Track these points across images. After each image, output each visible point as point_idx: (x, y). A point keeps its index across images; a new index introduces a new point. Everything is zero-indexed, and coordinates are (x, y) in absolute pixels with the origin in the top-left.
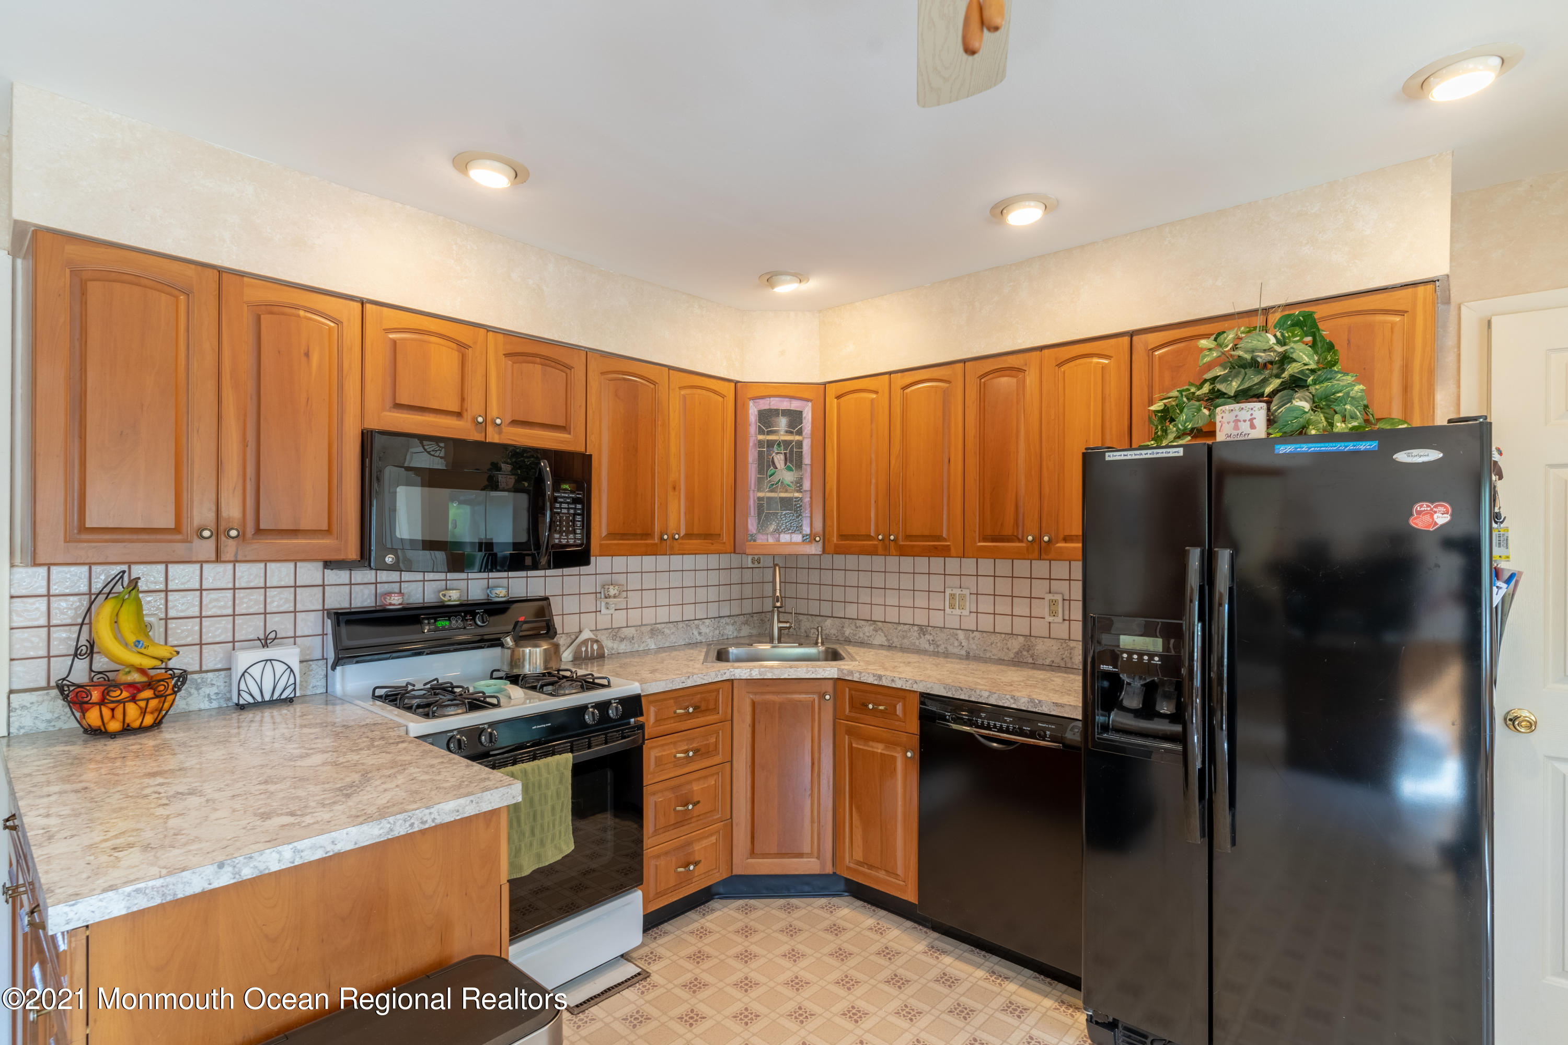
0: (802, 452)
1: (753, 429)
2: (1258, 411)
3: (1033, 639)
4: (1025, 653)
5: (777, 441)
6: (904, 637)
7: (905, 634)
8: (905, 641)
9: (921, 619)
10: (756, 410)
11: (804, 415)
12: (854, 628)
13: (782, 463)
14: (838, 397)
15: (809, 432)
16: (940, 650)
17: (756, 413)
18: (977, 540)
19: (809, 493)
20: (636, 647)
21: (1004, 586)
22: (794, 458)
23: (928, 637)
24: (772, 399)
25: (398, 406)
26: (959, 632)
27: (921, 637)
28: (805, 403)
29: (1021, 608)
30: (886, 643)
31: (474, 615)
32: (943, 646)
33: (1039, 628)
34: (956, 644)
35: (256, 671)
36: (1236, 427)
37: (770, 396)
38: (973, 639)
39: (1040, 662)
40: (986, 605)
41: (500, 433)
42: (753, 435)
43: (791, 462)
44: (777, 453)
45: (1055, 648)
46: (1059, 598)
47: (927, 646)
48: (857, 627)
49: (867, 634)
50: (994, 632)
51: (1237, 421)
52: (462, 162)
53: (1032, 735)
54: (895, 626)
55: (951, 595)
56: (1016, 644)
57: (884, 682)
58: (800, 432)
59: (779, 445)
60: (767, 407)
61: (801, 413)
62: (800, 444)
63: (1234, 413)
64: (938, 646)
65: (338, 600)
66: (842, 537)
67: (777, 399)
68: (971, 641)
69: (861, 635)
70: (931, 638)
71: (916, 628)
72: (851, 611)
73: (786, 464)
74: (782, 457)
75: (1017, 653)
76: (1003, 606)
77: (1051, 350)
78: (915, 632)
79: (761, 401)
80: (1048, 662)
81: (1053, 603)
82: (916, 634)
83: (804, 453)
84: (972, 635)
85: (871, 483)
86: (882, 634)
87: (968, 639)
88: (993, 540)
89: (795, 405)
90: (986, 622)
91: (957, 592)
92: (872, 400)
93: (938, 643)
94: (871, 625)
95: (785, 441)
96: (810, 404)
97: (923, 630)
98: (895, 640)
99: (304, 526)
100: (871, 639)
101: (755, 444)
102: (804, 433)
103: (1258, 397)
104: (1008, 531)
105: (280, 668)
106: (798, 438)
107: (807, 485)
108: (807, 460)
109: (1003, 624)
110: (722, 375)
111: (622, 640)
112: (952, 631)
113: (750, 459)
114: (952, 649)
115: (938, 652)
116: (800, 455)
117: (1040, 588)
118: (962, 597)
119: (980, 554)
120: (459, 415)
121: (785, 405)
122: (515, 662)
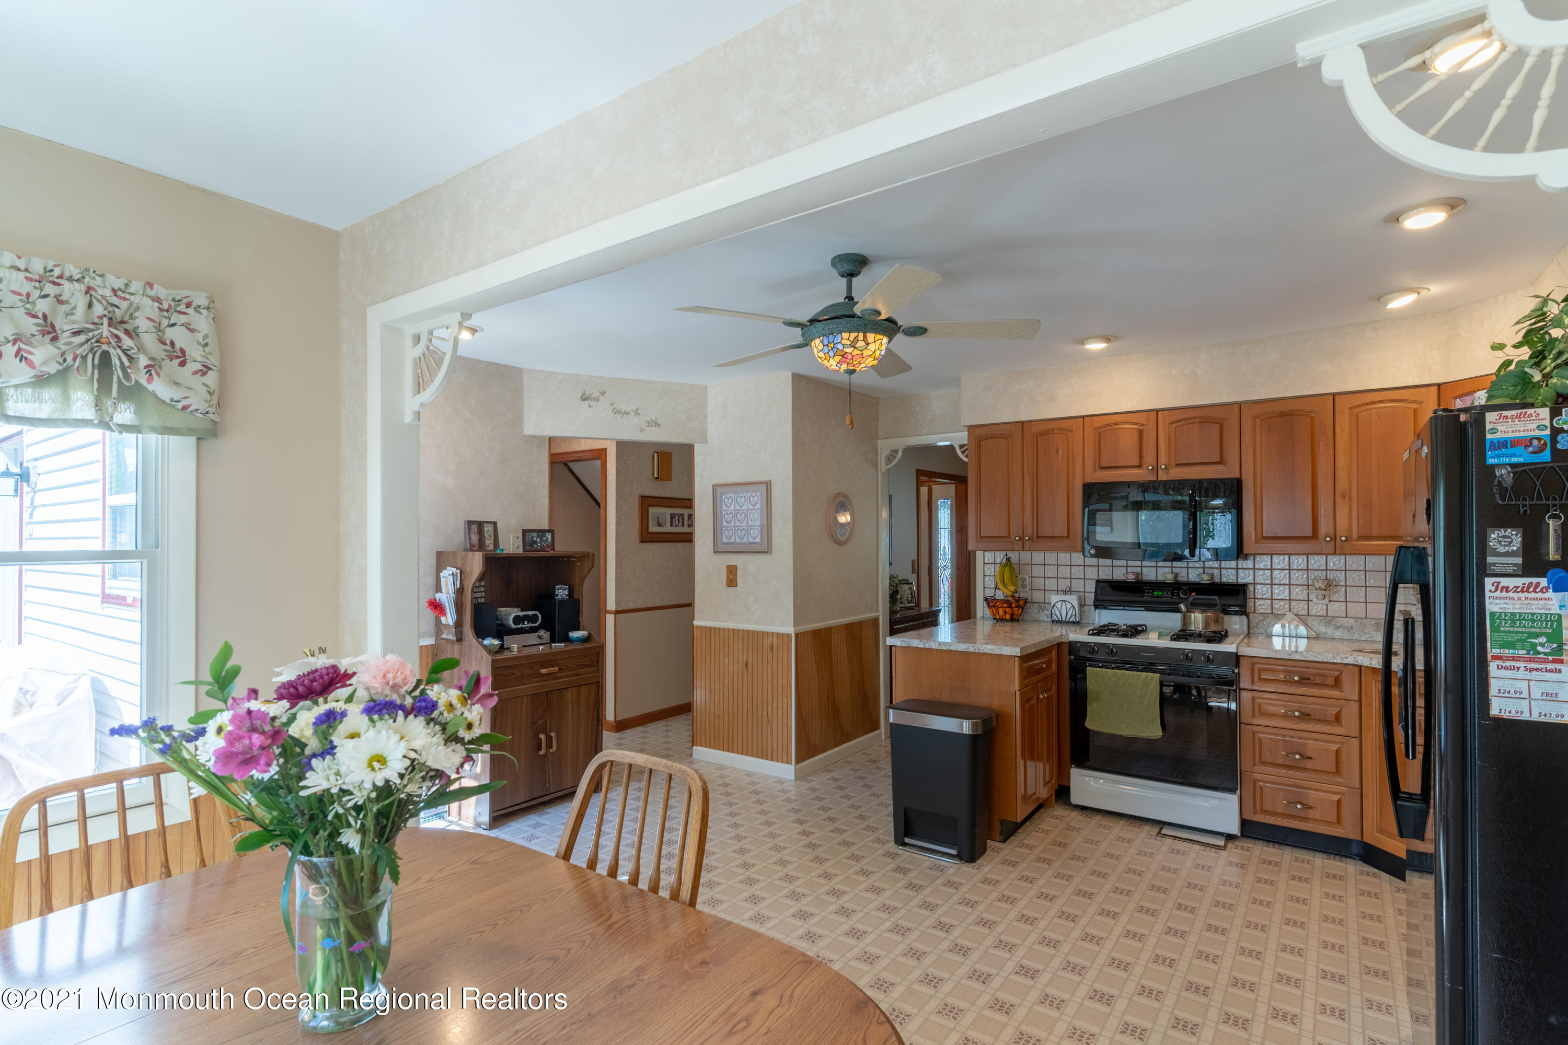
20: (1356, 636)
25: (1102, 468)
31: (1179, 589)
35: (1058, 605)
41: (1167, 474)
65: (1106, 574)
99: (1056, 535)
105: (1069, 606)
110: (1411, 384)
111: (1338, 628)
120: (1140, 466)
122: (1185, 621)
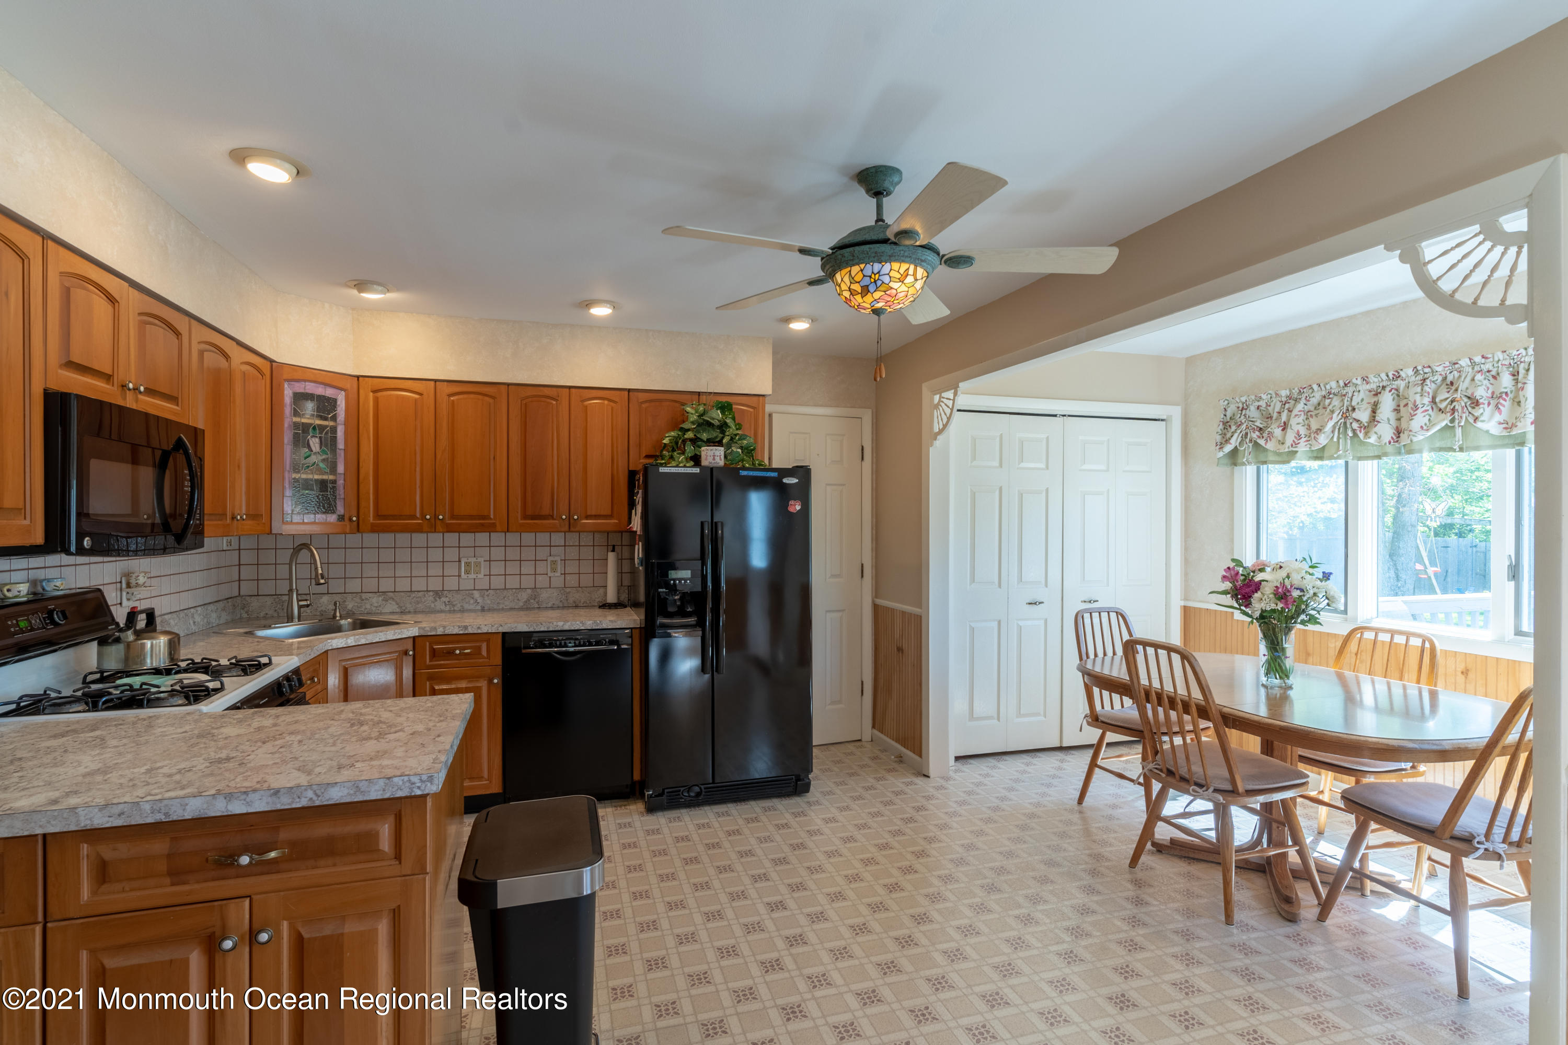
0: (336, 437)
1: (288, 411)
2: (720, 451)
3: (538, 590)
4: (532, 601)
5: (312, 424)
6: (418, 603)
7: (419, 599)
8: (420, 605)
9: (435, 584)
10: (291, 392)
11: (338, 403)
12: (359, 601)
13: (318, 446)
14: (374, 392)
15: (343, 419)
16: (456, 608)
17: (291, 395)
18: (519, 519)
19: (343, 476)
21: (513, 553)
22: (329, 442)
23: (443, 599)
24: (307, 383)
26: (475, 592)
27: (436, 600)
28: (339, 391)
29: (528, 568)
30: (398, 610)
32: (459, 605)
33: (542, 581)
34: (472, 601)
36: (714, 459)
37: (305, 381)
38: (488, 596)
39: (544, 605)
40: (498, 568)
42: (288, 419)
43: (326, 446)
44: (312, 437)
45: (556, 594)
46: (558, 559)
47: (443, 607)
48: (363, 600)
49: (376, 605)
50: (505, 589)
51: (714, 456)
52: (240, 156)
53: (598, 643)
54: (409, 594)
55: (466, 563)
56: (524, 596)
57: (470, 631)
58: (334, 418)
59: (314, 428)
60: (302, 391)
61: (335, 401)
62: (334, 430)
63: (712, 452)
64: (454, 606)
66: (378, 516)
67: (313, 384)
68: (486, 598)
69: (368, 606)
70: (446, 600)
71: (431, 593)
72: (354, 586)
73: (321, 448)
74: (317, 440)
75: (526, 602)
76: (513, 568)
77: (577, 390)
78: (430, 597)
79: (297, 384)
80: (550, 605)
81: (554, 562)
82: (431, 598)
83: (338, 438)
84: (487, 593)
85: (415, 471)
86: (394, 603)
87: (483, 596)
88: (532, 519)
89: (329, 392)
90: (497, 582)
91: (473, 560)
92: (416, 400)
93: (454, 603)
94: (379, 596)
95: (319, 426)
96: (343, 393)
97: (438, 594)
98: (408, 606)
100: (380, 609)
101: (290, 426)
102: (338, 420)
103: (720, 443)
104: (546, 511)
106: (332, 423)
107: (341, 468)
108: (341, 445)
109: (513, 582)
112: (467, 592)
113: (286, 441)
114: (466, 606)
115: (454, 610)
116: (334, 439)
117: (542, 553)
118: (478, 565)
119: (521, 529)
121: (320, 390)
